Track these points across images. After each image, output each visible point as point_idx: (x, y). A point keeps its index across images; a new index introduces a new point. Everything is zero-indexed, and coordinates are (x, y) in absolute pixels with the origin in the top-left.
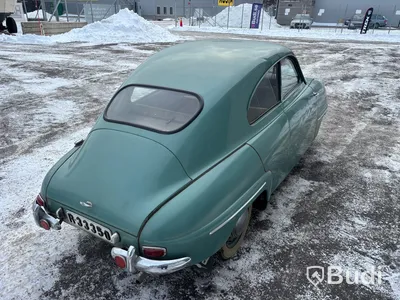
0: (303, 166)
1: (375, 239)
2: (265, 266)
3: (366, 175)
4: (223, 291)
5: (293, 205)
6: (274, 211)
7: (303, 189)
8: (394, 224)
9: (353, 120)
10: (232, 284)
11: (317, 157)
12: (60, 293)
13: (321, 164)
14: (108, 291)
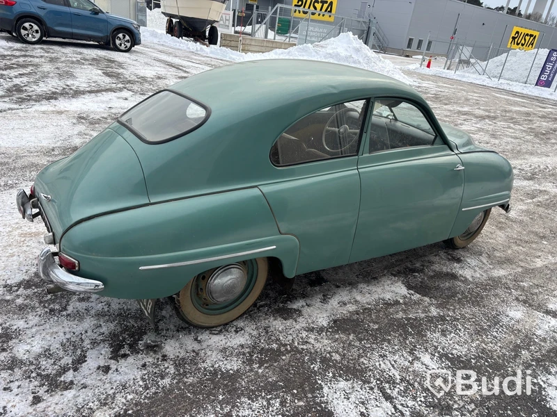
0: (421, 271)
1: (426, 390)
2: (238, 355)
3: (512, 314)
4: (164, 356)
5: (352, 308)
6: (318, 304)
7: (388, 296)
10: (182, 354)
11: (456, 268)
12: (17, 290)
13: (454, 277)
14: (57, 307)
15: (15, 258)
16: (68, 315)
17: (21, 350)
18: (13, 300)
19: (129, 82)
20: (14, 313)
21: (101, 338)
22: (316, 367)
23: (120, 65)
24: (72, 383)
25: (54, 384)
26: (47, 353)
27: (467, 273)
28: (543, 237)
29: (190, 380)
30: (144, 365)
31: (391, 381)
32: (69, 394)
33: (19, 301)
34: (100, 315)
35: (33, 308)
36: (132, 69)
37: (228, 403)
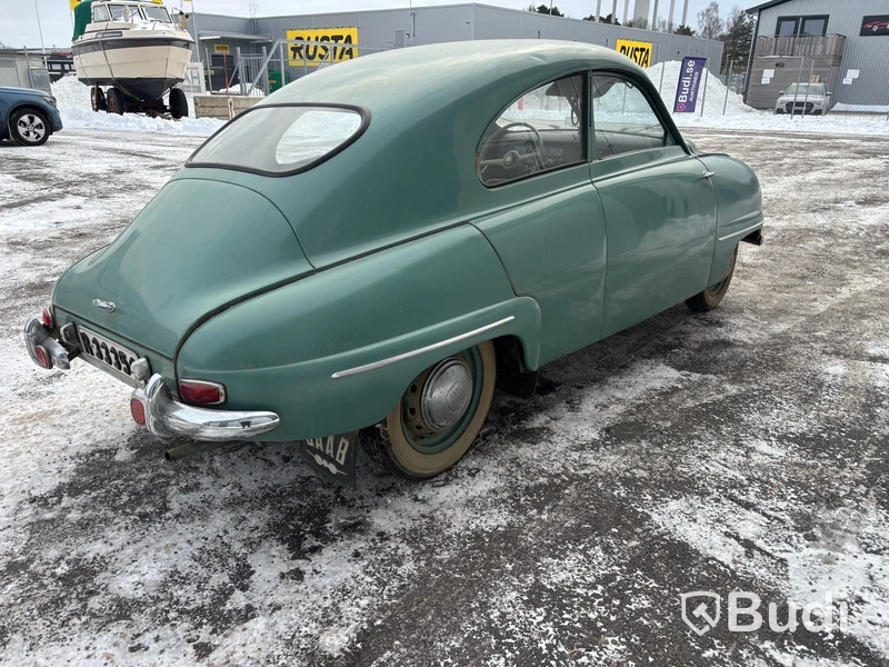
0: (680, 346)
1: (790, 483)
2: (496, 504)
3: (831, 370)
4: (381, 534)
5: (620, 409)
6: (568, 415)
7: (658, 384)
8: (858, 460)
9: (849, 273)
10: (409, 525)
11: (721, 333)
12: (59, 502)
13: (726, 344)
14: (149, 509)
15: (23, 456)
16: (177, 516)
17: (125, 585)
18: (62, 518)
19: (69, 184)
20: (76, 536)
21: (256, 535)
22: (622, 492)
23: (39, 163)
24: (249, 608)
25: (220, 617)
26: (175, 578)
27: (741, 336)
28: (804, 278)
29: (445, 556)
30: (357, 554)
31: (734, 484)
32: (258, 624)
33: (74, 516)
34: (232, 504)
35: (107, 521)
36: (64, 166)
37: (526, 572)
